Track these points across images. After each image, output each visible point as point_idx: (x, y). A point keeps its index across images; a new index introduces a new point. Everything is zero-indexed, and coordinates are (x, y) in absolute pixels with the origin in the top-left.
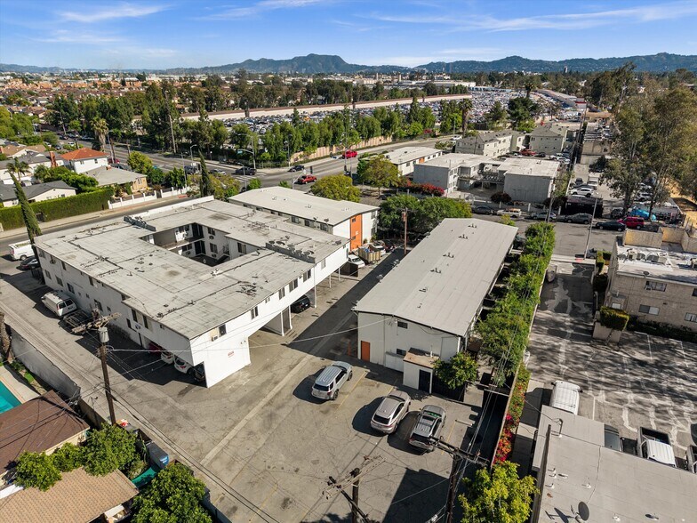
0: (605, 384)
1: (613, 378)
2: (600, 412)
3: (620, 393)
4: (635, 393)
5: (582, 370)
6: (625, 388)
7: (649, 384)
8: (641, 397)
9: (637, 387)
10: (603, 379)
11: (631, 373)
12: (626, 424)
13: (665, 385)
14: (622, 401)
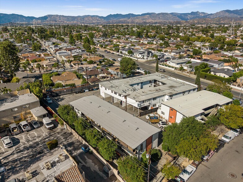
0: (45, 139)
1: (44, 142)
2: (41, 131)
3: (40, 139)
4: (37, 142)
5: (54, 138)
6: (40, 141)
7: (35, 147)
8: (35, 141)
9: (37, 144)
10: (47, 140)
11: (41, 147)
12: (35, 133)
13: (30, 150)
14: (39, 137)
